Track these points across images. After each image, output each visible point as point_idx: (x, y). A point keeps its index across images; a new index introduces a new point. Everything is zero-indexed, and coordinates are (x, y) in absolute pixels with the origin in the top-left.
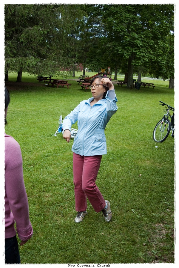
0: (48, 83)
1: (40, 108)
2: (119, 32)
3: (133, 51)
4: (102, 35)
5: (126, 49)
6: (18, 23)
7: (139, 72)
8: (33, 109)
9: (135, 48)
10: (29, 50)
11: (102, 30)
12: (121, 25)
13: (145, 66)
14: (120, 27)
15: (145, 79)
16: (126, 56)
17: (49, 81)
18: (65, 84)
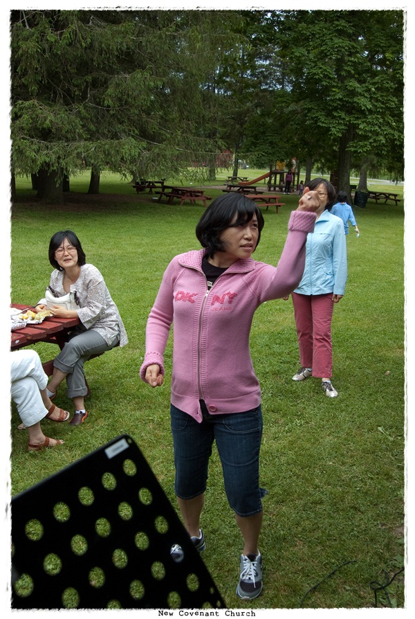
0: (160, 195)
1: (154, 248)
2: (320, 80)
3: (350, 120)
4: (275, 85)
5: (334, 117)
6: (99, 64)
7: (363, 168)
8: (140, 250)
9: (354, 114)
10: (121, 123)
11: (275, 72)
12: (322, 64)
13: (378, 155)
14: (321, 68)
15: (374, 183)
16: (336, 131)
17: (160, 190)
18: (198, 196)
